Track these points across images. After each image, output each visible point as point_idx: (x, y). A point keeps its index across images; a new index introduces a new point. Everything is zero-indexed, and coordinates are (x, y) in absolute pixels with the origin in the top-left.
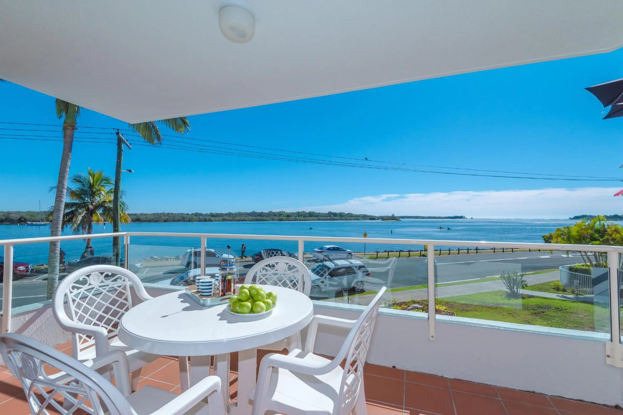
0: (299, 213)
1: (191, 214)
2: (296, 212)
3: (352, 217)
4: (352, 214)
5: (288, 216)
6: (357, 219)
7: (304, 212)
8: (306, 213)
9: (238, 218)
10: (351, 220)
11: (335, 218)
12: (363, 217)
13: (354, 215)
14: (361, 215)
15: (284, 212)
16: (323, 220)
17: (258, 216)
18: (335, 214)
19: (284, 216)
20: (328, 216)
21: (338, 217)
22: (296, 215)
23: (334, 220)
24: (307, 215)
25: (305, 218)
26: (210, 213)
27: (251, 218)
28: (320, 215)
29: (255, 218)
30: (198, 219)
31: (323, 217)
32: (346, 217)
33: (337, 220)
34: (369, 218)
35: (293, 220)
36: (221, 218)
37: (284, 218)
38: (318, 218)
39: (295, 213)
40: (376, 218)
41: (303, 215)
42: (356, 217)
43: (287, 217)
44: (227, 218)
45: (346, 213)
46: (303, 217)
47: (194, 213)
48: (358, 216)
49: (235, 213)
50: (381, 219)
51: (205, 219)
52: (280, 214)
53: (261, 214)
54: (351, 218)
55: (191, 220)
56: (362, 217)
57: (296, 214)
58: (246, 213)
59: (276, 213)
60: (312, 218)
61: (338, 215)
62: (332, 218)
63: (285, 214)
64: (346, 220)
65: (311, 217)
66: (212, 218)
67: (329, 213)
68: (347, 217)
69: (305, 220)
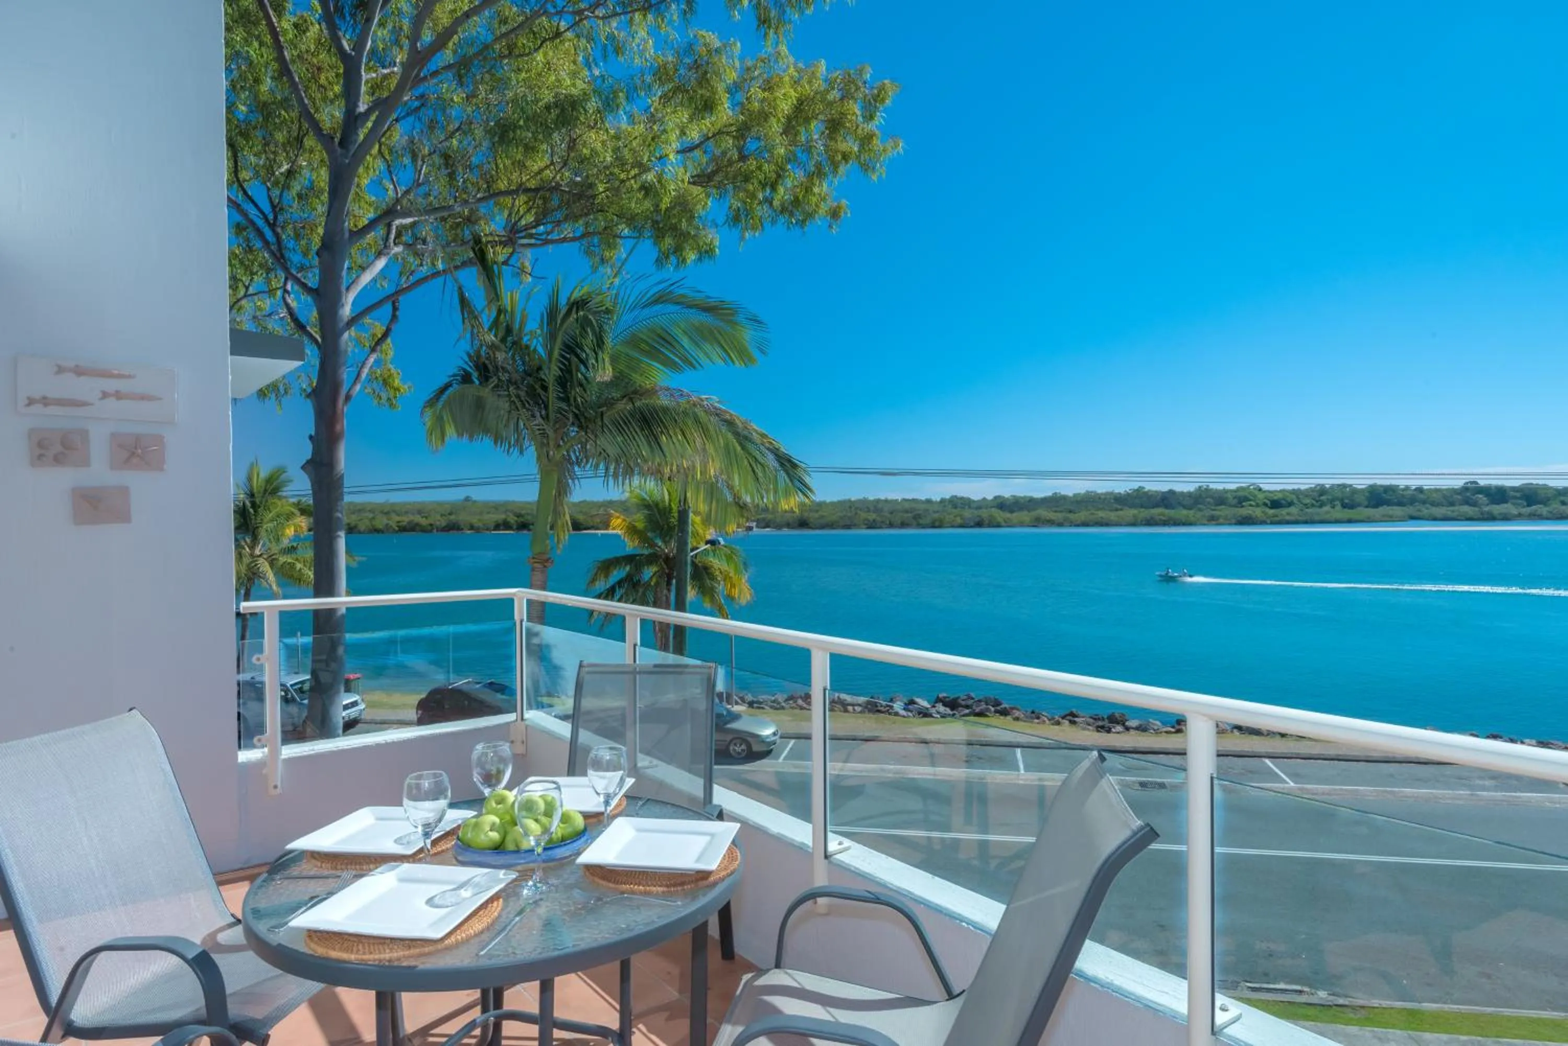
1: (938, 500)
2: (1312, 490)
5: (1275, 504)
9: (1082, 515)
11: (1497, 509)
15: (1260, 490)
16: (1434, 519)
17: (1156, 506)
18: (1499, 495)
19: (1258, 505)
20: (1467, 502)
21: (1515, 505)
22: (1307, 501)
23: (1491, 518)
24: (1360, 499)
25: (1349, 513)
26: (996, 498)
27: (1130, 513)
28: (1421, 496)
29: (1145, 513)
30: (959, 520)
31: (1434, 504)
33: (1506, 518)
35: (1297, 523)
36: (1025, 516)
37: (1258, 512)
38: (1410, 510)
39: (1306, 493)
41: (1342, 500)
43: (1272, 508)
44: (1043, 513)
46: (1339, 507)
47: (948, 497)
49: (1075, 495)
51: (977, 520)
52: (1241, 498)
53: (1167, 500)
55: (937, 524)
57: (1307, 496)
58: (1112, 493)
60: (1383, 510)
61: (1513, 494)
62: (1481, 512)
63: (1261, 496)
65: (1376, 506)
66: (1000, 515)
67: (1465, 489)
69: (1350, 521)
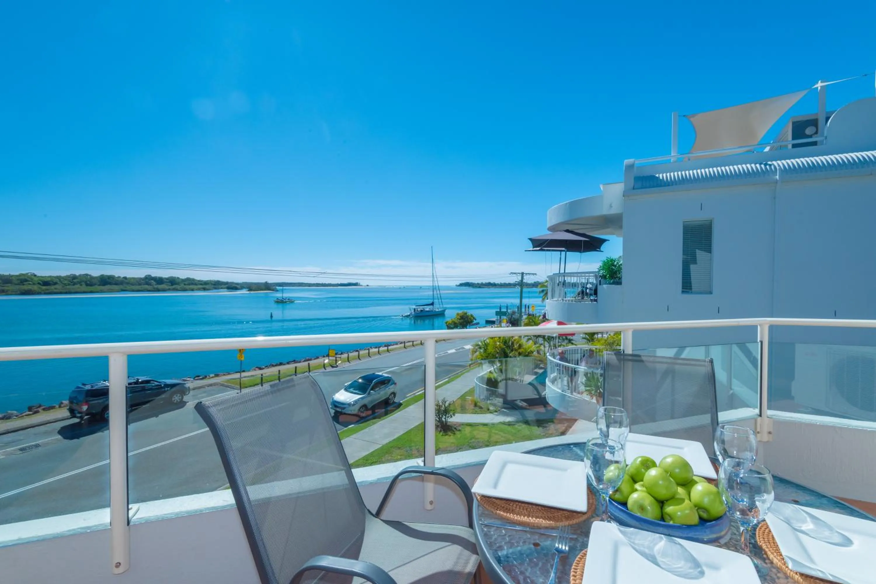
0: (74, 277)
3: (196, 284)
4: (193, 280)
5: (46, 283)
6: (204, 289)
7: (87, 275)
8: (92, 278)
10: (193, 290)
11: (160, 287)
12: (214, 285)
13: (199, 281)
14: (210, 281)
15: (35, 276)
16: (133, 291)
18: (160, 281)
19: (34, 284)
20: (147, 284)
21: (167, 285)
23: (158, 290)
25: (90, 289)
28: (126, 281)
31: (132, 284)
32: (182, 285)
33: (164, 290)
34: (226, 286)
35: (61, 293)
37: (35, 288)
38: (121, 287)
40: (238, 286)
41: (85, 282)
42: (201, 284)
43: (44, 285)
45: (181, 278)
46: (84, 285)
48: (206, 283)
50: (247, 288)
54: (192, 287)
56: (212, 284)
59: (13, 276)
60: (108, 287)
61: (165, 280)
62: (154, 288)
63: (35, 279)
64: (185, 290)
65: (104, 285)
67: (146, 278)
68: (185, 285)
69: (91, 292)
